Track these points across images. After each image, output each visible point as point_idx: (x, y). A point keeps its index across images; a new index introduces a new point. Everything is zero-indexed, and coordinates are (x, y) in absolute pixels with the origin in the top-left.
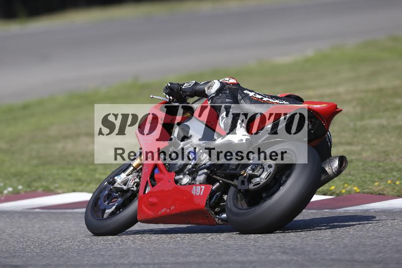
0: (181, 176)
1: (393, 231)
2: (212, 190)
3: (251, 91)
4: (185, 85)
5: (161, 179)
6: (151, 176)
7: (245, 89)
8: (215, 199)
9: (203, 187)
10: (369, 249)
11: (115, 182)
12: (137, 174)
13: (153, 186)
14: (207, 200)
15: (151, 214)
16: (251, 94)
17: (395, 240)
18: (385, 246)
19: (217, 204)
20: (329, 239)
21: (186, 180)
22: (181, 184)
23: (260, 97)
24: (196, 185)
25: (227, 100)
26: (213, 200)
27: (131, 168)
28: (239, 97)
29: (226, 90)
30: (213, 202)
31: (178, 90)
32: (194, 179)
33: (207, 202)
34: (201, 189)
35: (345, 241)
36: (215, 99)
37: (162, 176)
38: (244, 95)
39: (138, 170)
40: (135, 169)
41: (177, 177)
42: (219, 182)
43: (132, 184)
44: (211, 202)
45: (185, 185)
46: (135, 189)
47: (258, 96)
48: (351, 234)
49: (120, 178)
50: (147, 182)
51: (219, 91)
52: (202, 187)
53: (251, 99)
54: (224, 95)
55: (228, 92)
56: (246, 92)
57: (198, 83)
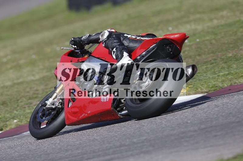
3: (129, 34)
4: (83, 37)
7: (125, 34)
11: (46, 105)
13: (73, 101)
14: (112, 104)
15: (75, 119)
16: (129, 36)
19: (118, 106)
23: (135, 37)
25: (115, 41)
27: (56, 94)
28: (122, 39)
29: (113, 35)
30: (116, 104)
31: (79, 41)
33: (112, 105)
36: (107, 42)
38: (124, 37)
43: (58, 104)
44: (114, 105)
46: (60, 106)
47: (133, 37)
49: (49, 101)
51: (108, 37)
53: (129, 39)
54: (112, 39)
55: (114, 36)
56: (125, 35)
57: (91, 35)
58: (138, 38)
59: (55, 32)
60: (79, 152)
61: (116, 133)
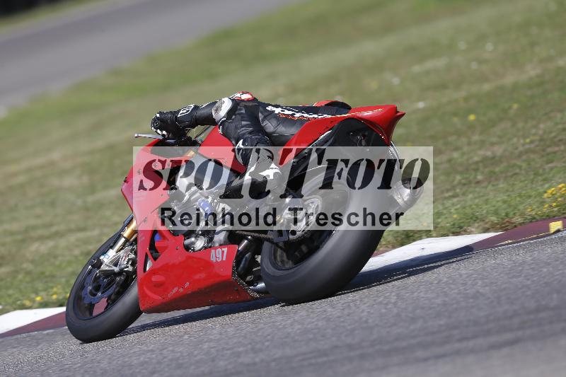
0: (193, 239)
1: (166, 339)
2: (238, 251)
3: (277, 106)
4: (181, 112)
5: (165, 248)
6: (150, 246)
7: (268, 105)
8: (244, 264)
9: (225, 250)
10: (138, 370)
11: (101, 264)
12: (130, 248)
13: (155, 259)
14: (234, 267)
15: (158, 298)
16: (278, 110)
17: (173, 351)
18: (159, 363)
19: (248, 271)
20: (79, 367)
21: (200, 243)
22: (193, 250)
23: (290, 113)
24: (216, 249)
25: (244, 123)
26: (241, 266)
27: (122, 240)
28: (261, 116)
29: (241, 109)
30: (243, 269)
31: (172, 121)
32: (211, 240)
33: (233, 269)
34: (223, 252)
35: (102, 365)
36: (227, 124)
37: (165, 243)
38: (266, 114)
39: (132, 242)
40: (127, 240)
41: (187, 242)
42: (247, 239)
43: (126, 262)
44: (240, 269)
45: (200, 250)
46: (130, 269)
47: (287, 112)
48: (109, 354)
49: (107, 256)
50: (146, 255)
51: (231, 113)
52: (223, 249)
53: (277, 117)
54: (239, 117)
55: (243, 111)
56: (269, 108)
57: (198, 107)
58: (298, 115)
59: (390, 41)
60: (442, 322)
61: (528, 279)
